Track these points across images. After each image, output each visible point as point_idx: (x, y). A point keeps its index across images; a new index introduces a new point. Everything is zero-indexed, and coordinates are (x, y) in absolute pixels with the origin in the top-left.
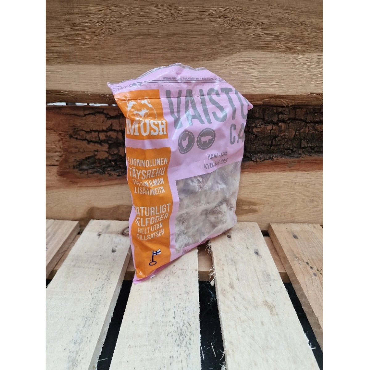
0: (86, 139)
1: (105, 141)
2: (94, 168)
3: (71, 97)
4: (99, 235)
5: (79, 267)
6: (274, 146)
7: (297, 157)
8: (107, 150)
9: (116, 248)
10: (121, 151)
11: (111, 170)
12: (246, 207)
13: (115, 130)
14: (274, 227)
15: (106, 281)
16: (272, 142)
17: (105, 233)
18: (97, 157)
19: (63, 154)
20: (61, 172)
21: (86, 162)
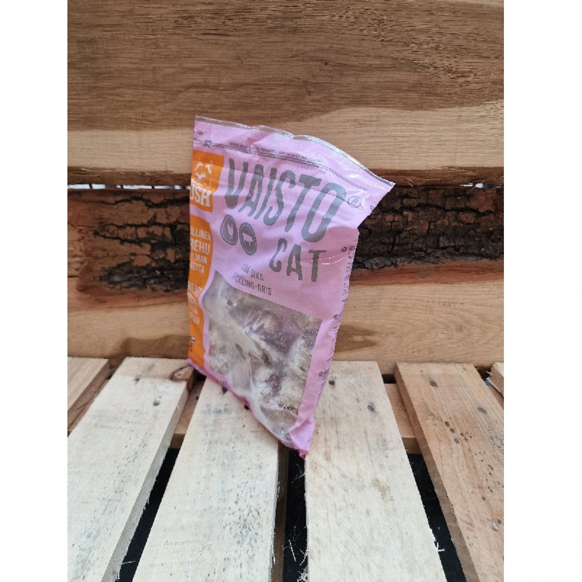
0: (117, 238)
1: (146, 240)
2: (129, 280)
3: (96, 177)
4: (137, 380)
5: (102, 427)
6: (398, 245)
7: (433, 263)
8: (149, 253)
9: (160, 400)
10: (169, 255)
11: (155, 283)
12: (359, 338)
13: (160, 224)
14: (403, 368)
15: (141, 447)
16: (394, 240)
17: (146, 377)
18: (135, 264)
19: (85, 260)
20: (81, 286)
21: (117, 271)
